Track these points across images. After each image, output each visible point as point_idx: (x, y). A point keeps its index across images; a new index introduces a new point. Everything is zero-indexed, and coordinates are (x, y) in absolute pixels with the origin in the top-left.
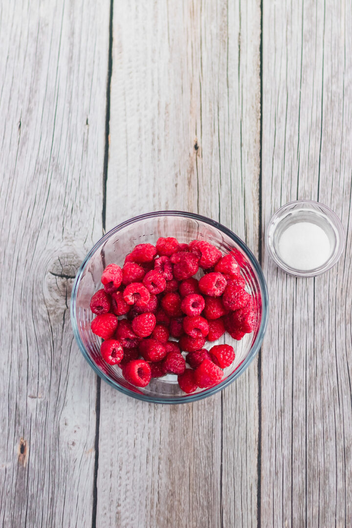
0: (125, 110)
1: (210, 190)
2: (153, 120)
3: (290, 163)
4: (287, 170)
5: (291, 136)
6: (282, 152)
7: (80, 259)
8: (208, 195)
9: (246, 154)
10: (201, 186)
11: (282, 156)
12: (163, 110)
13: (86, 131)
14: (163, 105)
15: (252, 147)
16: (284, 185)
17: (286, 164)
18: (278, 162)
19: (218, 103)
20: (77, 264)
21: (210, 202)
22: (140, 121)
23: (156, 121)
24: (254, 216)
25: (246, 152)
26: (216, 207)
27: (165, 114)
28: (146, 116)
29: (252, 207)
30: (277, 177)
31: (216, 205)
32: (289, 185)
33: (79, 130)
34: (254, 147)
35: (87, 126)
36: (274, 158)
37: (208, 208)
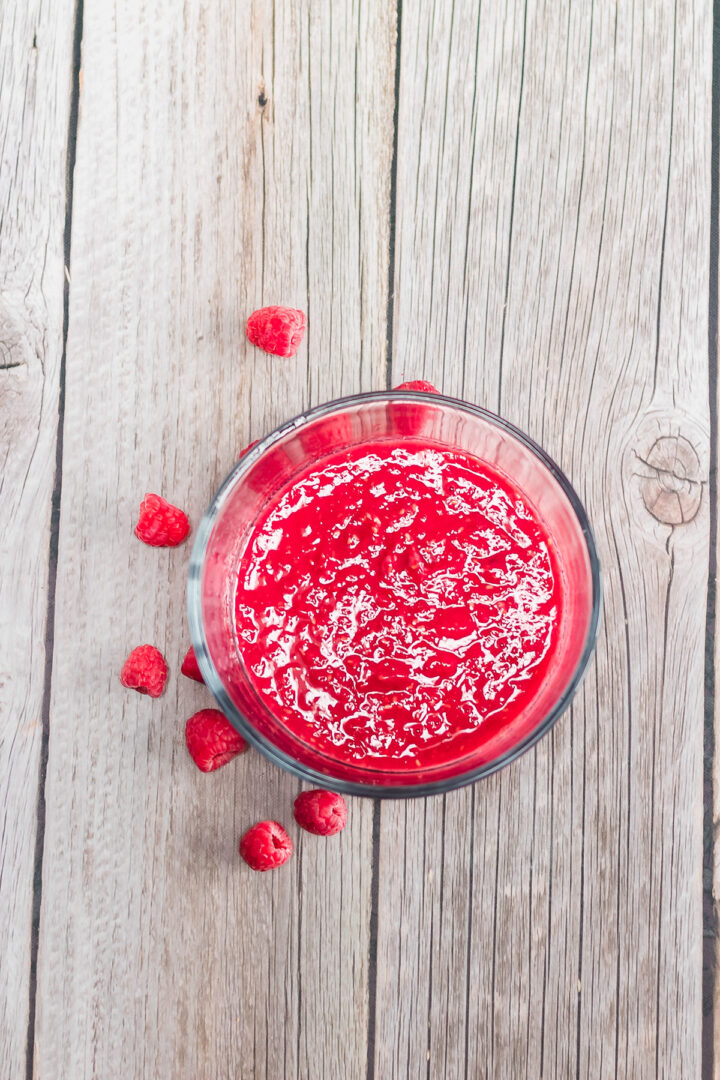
0: (114, 19)
1: (288, 192)
2: (172, 42)
3: (456, 137)
4: (449, 153)
5: (459, 81)
6: (440, 113)
7: (16, 329)
8: (285, 200)
9: (366, 117)
10: (271, 180)
11: (438, 123)
12: (193, 21)
13: (32, 62)
14: (194, 10)
15: (377, 101)
16: (442, 183)
17: (448, 140)
18: (431, 135)
19: (310, 9)
20: (11, 339)
21: (288, 216)
22: (146, 43)
23: (178, 43)
24: (380, 246)
25: (366, 112)
26: (300, 228)
27: (199, 29)
28: (157, 33)
29: (376, 227)
30: (428, 166)
31: (300, 222)
32: (453, 184)
33: (17, 59)
34: (383, 103)
35: (34, 51)
36: (424, 126)
37: (285, 229)
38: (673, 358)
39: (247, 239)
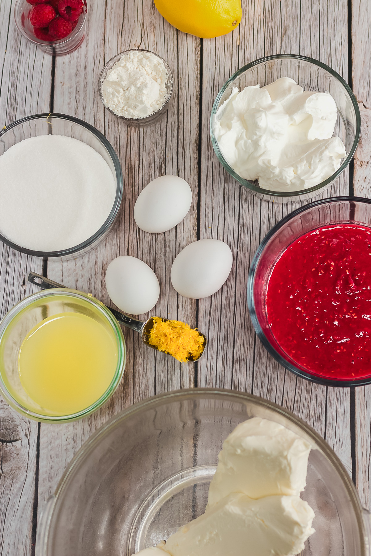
0: (62, 270)
1: (145, 353)
2: (89, 280)
3: (226, 325)
4: (223, 333)
5: (227, 297)
6: (218, 314)
7: (15, 423)
8: (144, 358)
9: (183, 315)
10: (137, 348)
11: (218, 318)
12: (99, 271)
13: (23, 292)
14: (100, 265)
15: (188, 308)
16: (220, 348)
17: (223, 326)
18: (214, 324)
19: (155, 264)
20: (13, 428)
21: (145, 365)
22: (77, 281)
23: (92, 281)
24: (190, 379)
25: (183, 313)
26: (151, 371)
27: (102, 274)
28: (82, 277)
29: (188, 370)
30: (213, 339)
31: (151, 368)
32: (225, 348)
33: (16, 290)
34: (191, 309)
35: (24, 286)
36: (211, 319)
37: (144, 371)
38: (333, 433)
39: (126, 376)
